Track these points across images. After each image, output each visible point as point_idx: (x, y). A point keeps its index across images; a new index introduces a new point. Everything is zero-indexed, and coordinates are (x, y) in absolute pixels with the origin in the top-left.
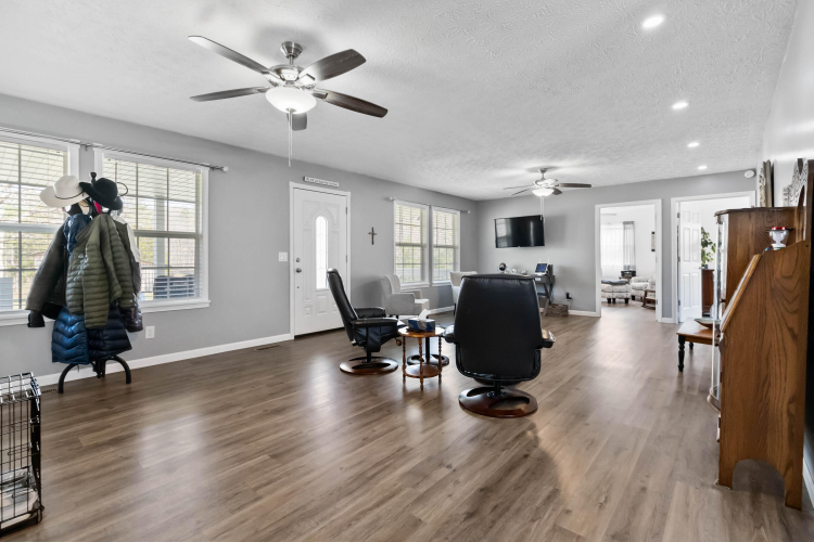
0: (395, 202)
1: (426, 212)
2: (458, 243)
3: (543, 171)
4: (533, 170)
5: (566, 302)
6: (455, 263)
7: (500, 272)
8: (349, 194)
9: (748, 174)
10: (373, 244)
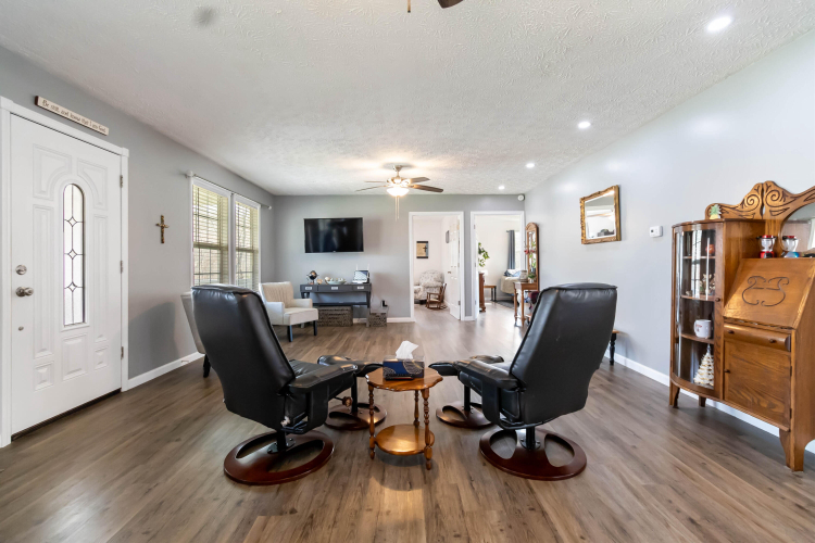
0: (193, 181)
1: (226, 202)
2: (257, 246)
3: (399, 168)
4: (387, 166)
5: (382, 310)
6: (254, 272)
7: (310, 281)
8: (125, 152)
9: (520, 198)
10: (163, 242)
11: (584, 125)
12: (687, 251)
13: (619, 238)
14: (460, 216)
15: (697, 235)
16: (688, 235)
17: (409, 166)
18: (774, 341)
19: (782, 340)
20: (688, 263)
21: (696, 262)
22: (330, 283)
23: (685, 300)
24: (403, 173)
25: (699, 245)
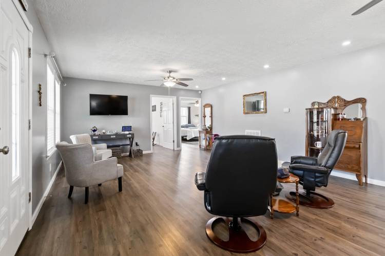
3: (170, 72)
5: (138, 148)
7: (94, 133)
9: (200, 92)
10: (40, 105)
11: (266, 66)
12: (311, 118)
13: (266, 113)
14: (175, 98)
15: (315, 112)
16: (311, 113)
17: (175, 71)
18: (354, 147)
19: (358, 146)
20: (312, 122)
21: (315, 123)
22: (108, 133)
23: (311, 135)
24: (172, 74)
25: (316, 116)
